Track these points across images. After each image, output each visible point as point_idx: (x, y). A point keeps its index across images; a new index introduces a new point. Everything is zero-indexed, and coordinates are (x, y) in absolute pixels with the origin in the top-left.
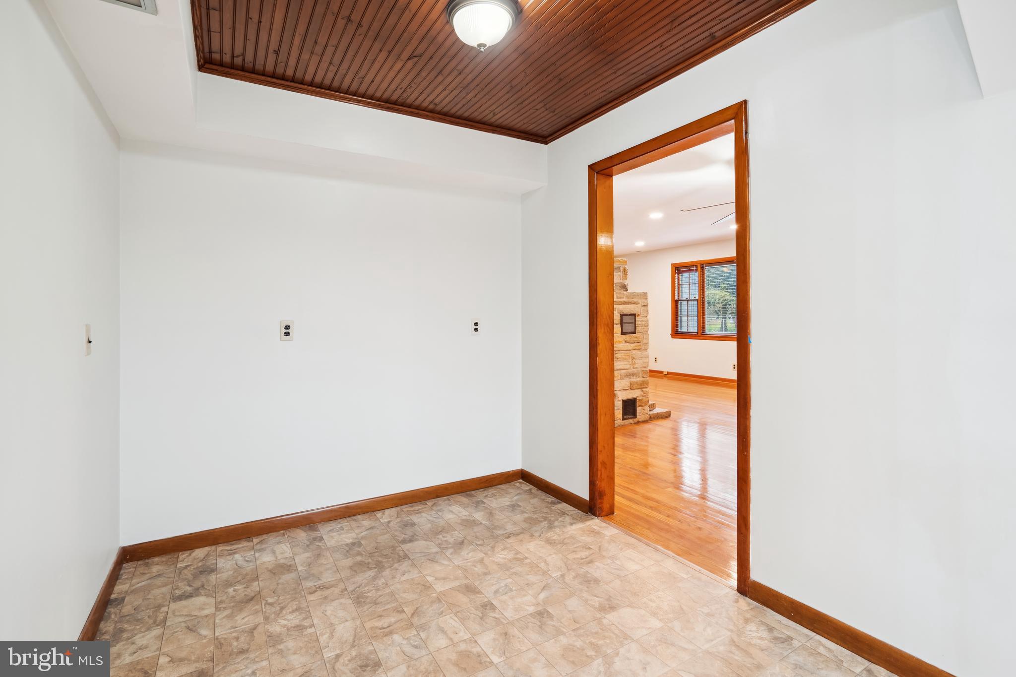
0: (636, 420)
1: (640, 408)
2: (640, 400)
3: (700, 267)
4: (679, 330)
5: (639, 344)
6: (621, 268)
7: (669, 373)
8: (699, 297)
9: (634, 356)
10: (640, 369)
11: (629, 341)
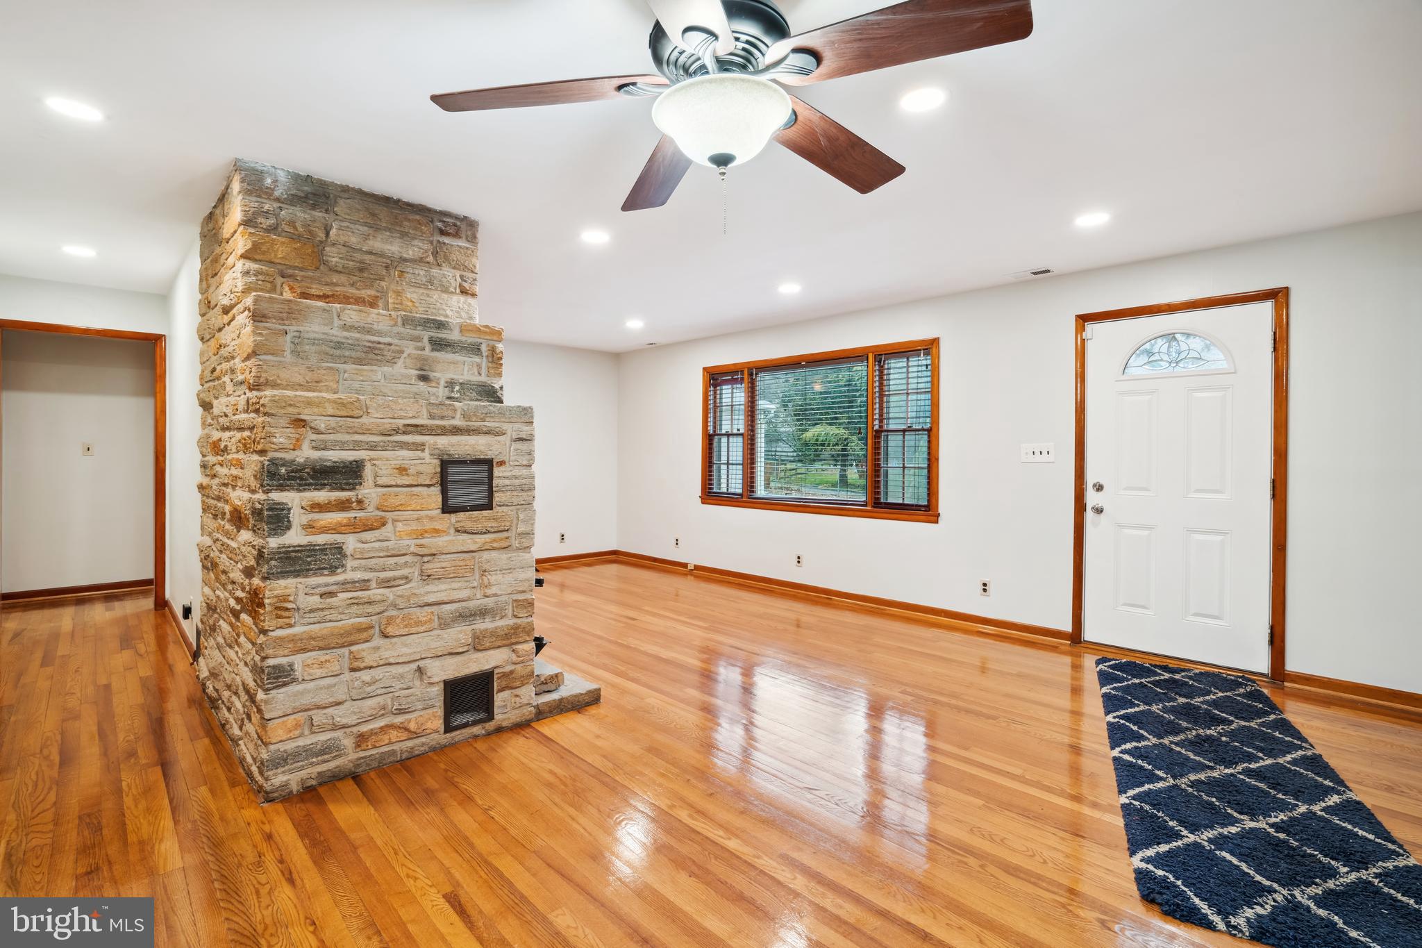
0: (490, 726)
1: (506, 694)
2: (505, 675)
3: (747, 374)
4: (714, 490)
5: (505, 534)
6: (484, 348)
7: (697, 567)
8: (745, 429)
9: (486, 566)
10: (504, 598)
11: (469, 530)
